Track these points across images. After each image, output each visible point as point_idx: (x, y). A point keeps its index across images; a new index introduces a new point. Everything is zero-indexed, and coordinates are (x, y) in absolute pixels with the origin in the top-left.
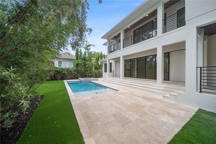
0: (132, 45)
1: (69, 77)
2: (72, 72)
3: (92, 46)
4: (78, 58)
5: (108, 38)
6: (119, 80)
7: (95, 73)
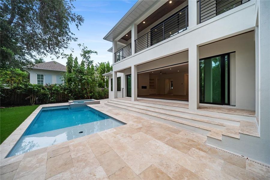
0: (148, 47)
1: (52, 99)
2: (58, 91)
3: (92, 53)
4: (71, 69)
5: (113, 40)
6: (129, 102)
7: (99, 93)
